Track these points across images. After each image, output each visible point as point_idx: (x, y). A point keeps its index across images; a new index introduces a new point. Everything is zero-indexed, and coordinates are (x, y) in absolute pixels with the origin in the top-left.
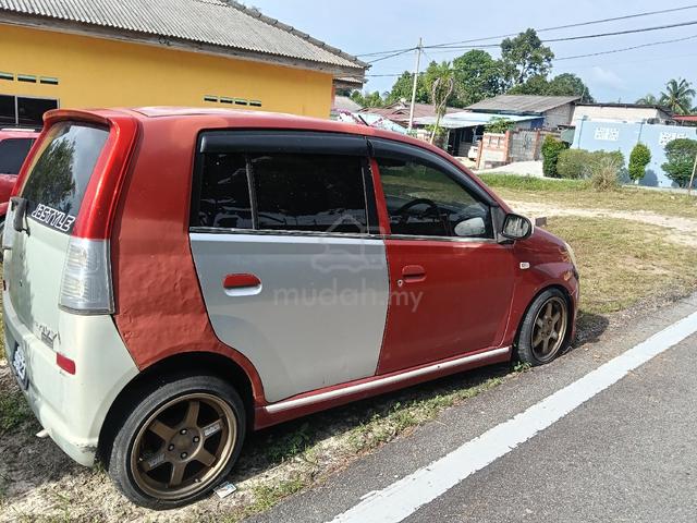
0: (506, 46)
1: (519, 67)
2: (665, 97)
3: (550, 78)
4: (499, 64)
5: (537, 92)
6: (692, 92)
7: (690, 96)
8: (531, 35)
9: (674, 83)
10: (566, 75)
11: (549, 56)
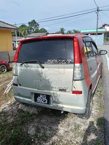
0: (29, 23)
1: (33, 27)
2: (60, 31)
3: (39, 29)
4: (29, 27)
5: (38, 32)
6: (64, 30)
7: (64, 31)
8: (34, 20)
9: (61, 29)
10: (42, 28)
11: (38, 25)
